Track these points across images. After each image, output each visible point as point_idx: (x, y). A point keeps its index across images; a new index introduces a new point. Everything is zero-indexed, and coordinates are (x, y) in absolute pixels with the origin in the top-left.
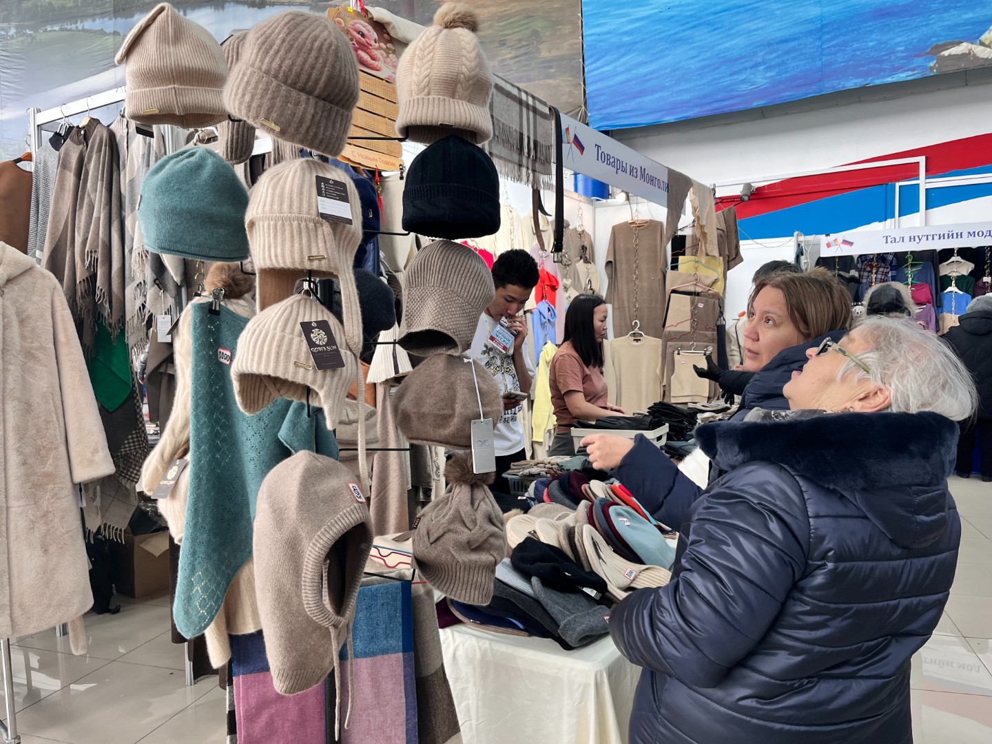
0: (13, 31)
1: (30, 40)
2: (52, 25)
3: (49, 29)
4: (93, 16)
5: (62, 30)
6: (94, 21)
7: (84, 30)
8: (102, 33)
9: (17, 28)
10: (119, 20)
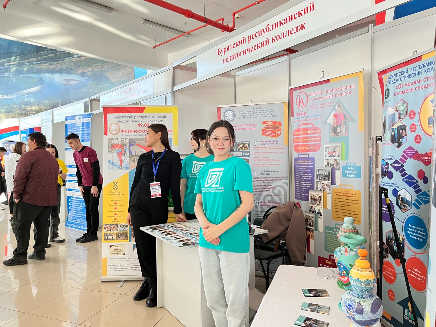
0: (11, 76)
2: (21, 75)
3: (20, 76)
4: (31, 73)
5: (23, 76)
6: (31, 74)
7: (29, 76)
8: (33, 77)
9: (12, 75)
10: (37, 75)
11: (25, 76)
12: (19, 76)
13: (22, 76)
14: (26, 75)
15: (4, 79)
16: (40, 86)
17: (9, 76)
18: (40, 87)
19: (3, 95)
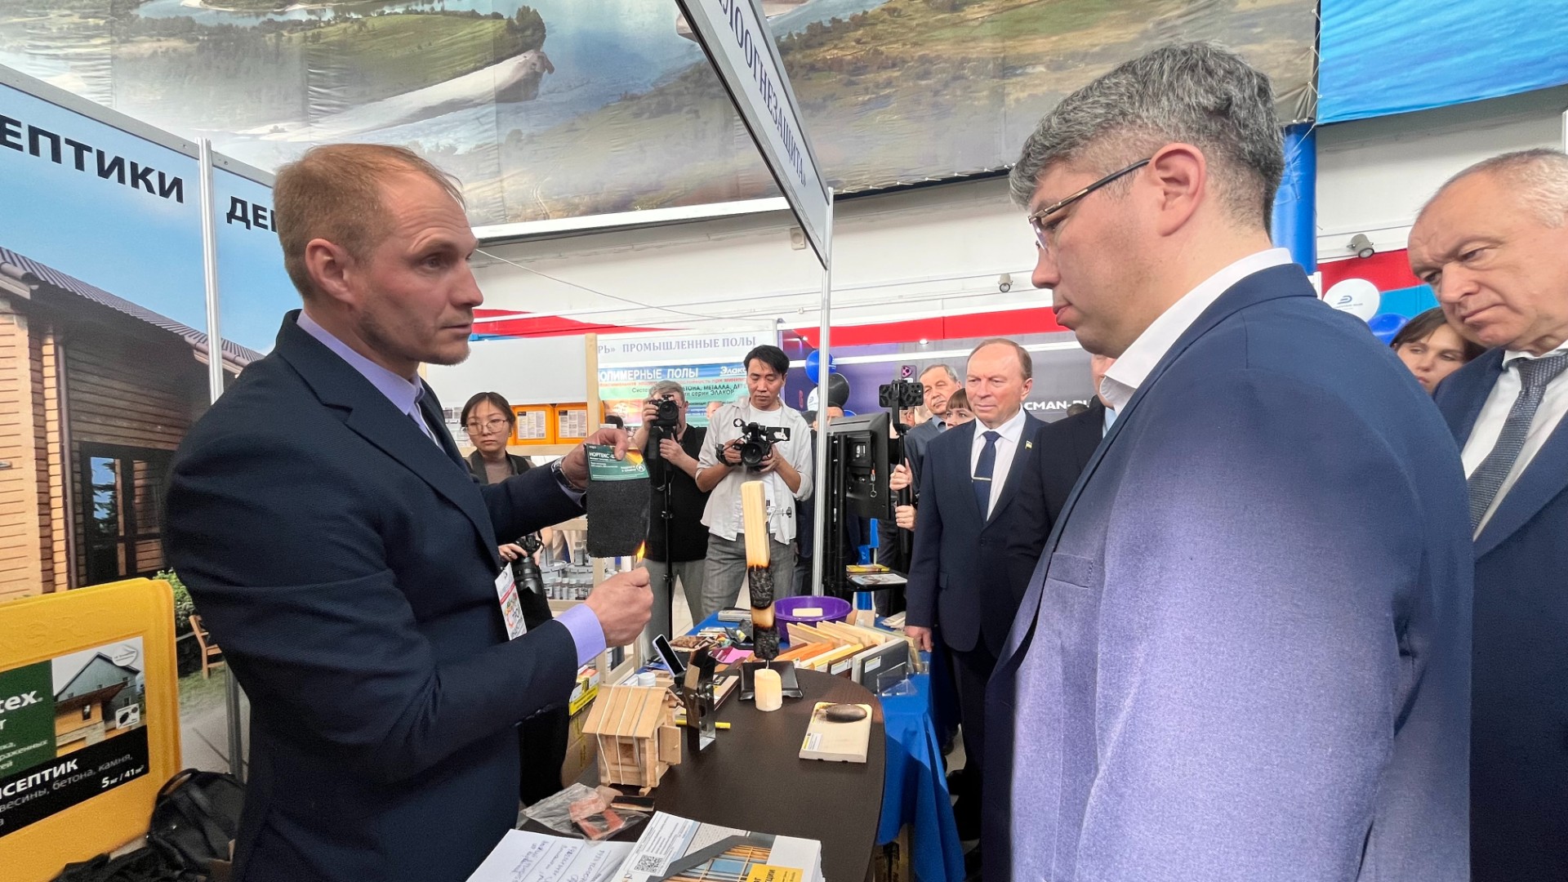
0: (329, 15)
1: (356, 27)
3: (388, 11)
7: (443, 12)
8: (473, 14)
9: (335, 9)
11: (422, 12)
12: (382, 14)
13: (399, 9)
14: (427, 8)
15: (285, 34)
16: (520, 59)
17: (313, 18)
18: (524, 64)
19: (280, 125)
